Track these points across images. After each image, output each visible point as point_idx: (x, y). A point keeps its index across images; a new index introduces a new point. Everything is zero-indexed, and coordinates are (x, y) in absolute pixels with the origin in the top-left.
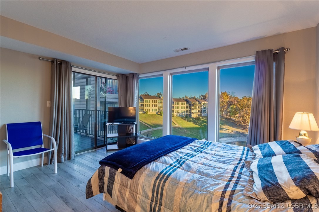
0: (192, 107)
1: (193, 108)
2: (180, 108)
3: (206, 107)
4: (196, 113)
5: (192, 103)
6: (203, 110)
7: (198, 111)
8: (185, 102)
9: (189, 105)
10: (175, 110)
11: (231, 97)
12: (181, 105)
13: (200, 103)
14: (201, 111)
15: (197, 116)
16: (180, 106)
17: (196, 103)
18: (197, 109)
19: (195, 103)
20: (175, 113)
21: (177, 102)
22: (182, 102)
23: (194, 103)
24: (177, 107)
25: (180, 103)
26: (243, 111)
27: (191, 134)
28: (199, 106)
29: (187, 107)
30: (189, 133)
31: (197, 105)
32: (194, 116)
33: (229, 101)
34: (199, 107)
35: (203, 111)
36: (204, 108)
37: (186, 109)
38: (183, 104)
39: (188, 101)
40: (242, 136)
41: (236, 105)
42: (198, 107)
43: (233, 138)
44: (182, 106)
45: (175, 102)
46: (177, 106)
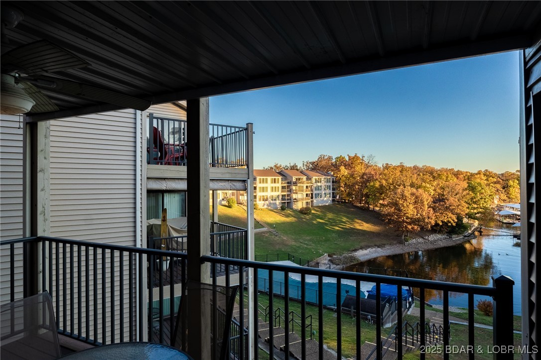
0: (294, 188)
1: (296, 190)
2: (269, 189)
3: (321, 186)
4: (302, 199)
5: (294, 180)
6: (315, 192)
7: (305, 196)
8: (280, 178)
9: (288, 183)
10: (259, 194)
11: (367, 166)
12: (272, 183)
13: (309, 179)
14: (312, 194)
15: (305, 206)
16: (269, 185)
17: (302, 179)
18: (302, 191)
19: (299, 179)
20: (260, 200)
21: (262, 178)
22: (274, 178)
23: (297, 179)
24: (263, 188)
25: (269, 179)
26: (396, 194)
27: (298, 245)
28: (308, 185)
29: (283, 188)
30: (293, 243)
31: (303, 183)
32: (299, 206)
33: (364, 174)
34: (307, 187)
35: (316, 194)
36: (318, 188)
37: (282, 192)
38: (275, 182)
39: (285, 176)
40: (396, 244)
41: (379, 182)
42: (305, 188)
43: (379, 249)
44: (274, 185)
45: (258, 178)
46: (262, 185)
